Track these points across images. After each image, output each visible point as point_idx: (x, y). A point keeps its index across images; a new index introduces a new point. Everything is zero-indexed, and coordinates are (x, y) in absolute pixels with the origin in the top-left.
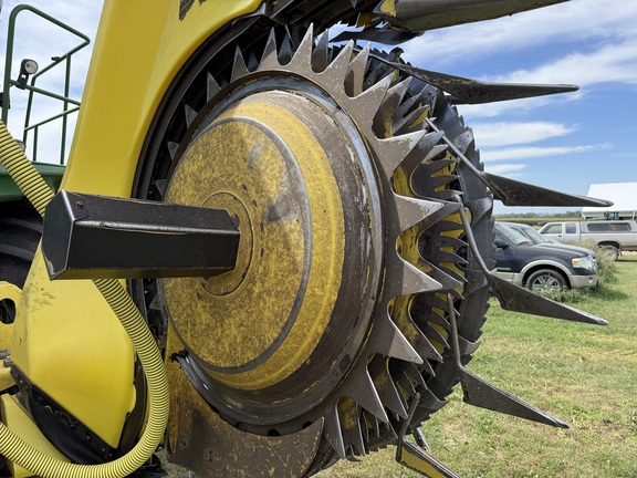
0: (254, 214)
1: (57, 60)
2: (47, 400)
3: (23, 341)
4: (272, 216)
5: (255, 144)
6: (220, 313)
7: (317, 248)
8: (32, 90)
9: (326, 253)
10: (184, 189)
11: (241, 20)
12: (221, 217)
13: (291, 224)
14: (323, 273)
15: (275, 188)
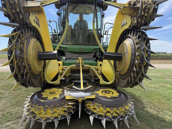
0: (124, 54)
1: (111, 27)
2: (104, 75)
3: (102, 68)
4: (125, 54)
5: (125, 45)
6: (120, 65)
7: (128, 58)
8: (107, 35)
9: (129, 58)
10: (119, 52)
11: (127, 29)
12: (121, 54)
13: (126, 55)
14: (128, 61)
15: (126, 51)
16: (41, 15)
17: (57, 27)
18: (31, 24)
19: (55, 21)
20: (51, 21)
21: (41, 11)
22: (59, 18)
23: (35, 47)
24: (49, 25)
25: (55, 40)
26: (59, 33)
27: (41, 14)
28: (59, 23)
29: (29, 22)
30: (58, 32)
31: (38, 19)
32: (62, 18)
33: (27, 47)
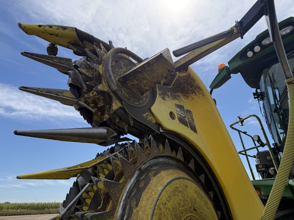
16: (196, 98)
17: (263, 129)
18: (159, 125)
19: (254, 116)
20: (243, 118)
21: (192, 86)
22: (264, 107)
23: (169, 205)
24: (245, 133)
25: (268, 167)
26: (275, 144)
27: (193, 96)
28: (266, 117)
29: (150, 121)
30: (272, 142)
31: (189, 112)
32: (272, 102)
33: (131, 210)
